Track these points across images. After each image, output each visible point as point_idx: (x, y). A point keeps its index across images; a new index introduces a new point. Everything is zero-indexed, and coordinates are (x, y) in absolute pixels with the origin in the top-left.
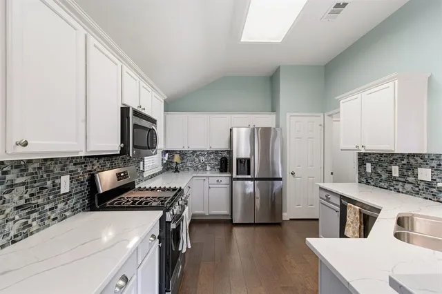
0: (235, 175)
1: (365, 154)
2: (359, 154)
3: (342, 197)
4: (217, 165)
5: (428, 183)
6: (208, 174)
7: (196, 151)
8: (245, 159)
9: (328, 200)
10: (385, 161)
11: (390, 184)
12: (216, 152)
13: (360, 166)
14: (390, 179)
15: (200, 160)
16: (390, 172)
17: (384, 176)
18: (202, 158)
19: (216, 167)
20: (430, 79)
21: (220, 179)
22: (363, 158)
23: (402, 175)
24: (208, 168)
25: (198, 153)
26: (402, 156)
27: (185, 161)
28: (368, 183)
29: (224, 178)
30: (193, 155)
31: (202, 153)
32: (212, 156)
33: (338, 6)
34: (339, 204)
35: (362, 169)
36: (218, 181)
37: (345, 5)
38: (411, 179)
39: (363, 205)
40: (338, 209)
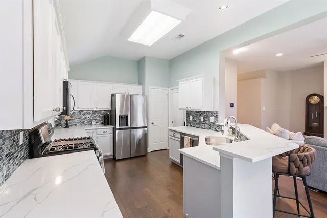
0: (118, 127)
1: (190, 111)
2: (187, 111)
3: (182, 133)
4: (100, 121)
5: (213, 123)
6: (94, 127)
7: (82, 111)
8: (124, 116)
9: (174, 136)
10: (198, 115)
11: (200, 125)
12: (100, 111)
13: (187, 117)
14: (200, 123)
15: (86, 118)
16: (200, 119)
17: (198, 122)
18: (88, 116)
19: (99, 122)
20: (214, 78)
21: (105, 130)
22: (188, 113)
23: (204, 121)
24: (94, 123)
25: (84, 112)
26: (205, 112)
27: (73, 118)
28: (191, 126)
29: (109, 129)
30: (81, 113)
31: (88, 112)
32: (96, 114)
33: (180, 35)
34: (180, 137)
35: (188, 119)
36: (104, 132)
37: (183, 36)
38: (207, 122)
39: (191, 136)
40: (180, 140)
